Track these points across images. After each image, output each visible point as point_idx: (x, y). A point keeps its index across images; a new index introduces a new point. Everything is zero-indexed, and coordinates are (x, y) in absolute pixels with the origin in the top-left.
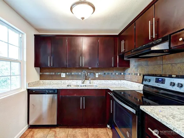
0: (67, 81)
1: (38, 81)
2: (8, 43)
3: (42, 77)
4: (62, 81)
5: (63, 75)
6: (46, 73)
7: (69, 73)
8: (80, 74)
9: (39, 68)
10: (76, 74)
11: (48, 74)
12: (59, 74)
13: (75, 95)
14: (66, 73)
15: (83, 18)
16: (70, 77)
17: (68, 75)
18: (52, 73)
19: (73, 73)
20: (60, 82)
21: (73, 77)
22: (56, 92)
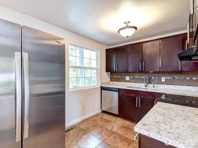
0: (130, 83)
1: (109, 82)
2: (90, 59)
3: (112, 79)
4: (127, 83)
5: (127, 78)
6: (114, 77)
7: (133, 77)
8: (143, 77)
9: (110, 73)
10: (139, 77)
11: (116, 77)
12: (124, 77)
13: (132, 95)
14: (130, 76)
15: (128, 37)
16: (134, 80)
17: (132, 79)
18: (118, 77)
19: (136, 77)
20: (125, 84)
21: (137, 81)
22: (117, 90)
